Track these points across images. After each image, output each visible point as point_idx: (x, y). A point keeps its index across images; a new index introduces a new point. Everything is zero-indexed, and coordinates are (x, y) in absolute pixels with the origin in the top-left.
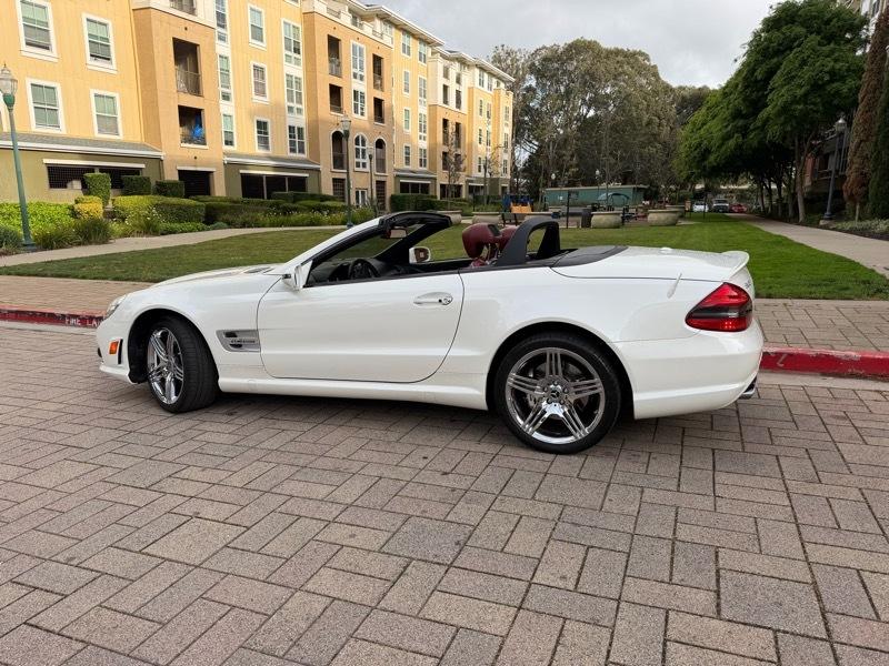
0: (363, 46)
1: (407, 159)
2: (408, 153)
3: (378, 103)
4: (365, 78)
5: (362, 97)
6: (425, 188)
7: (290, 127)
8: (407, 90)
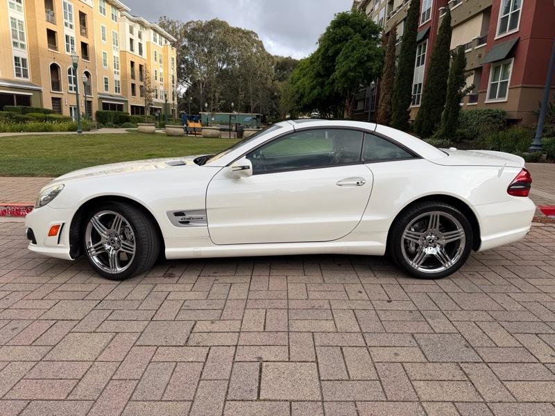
0: (71, 4)
1: (106, 87)
2: (106, 83)
3: (84, 46)
4: (74, 27)
5: (72, 41)
6: (120, 107)
7: (15, 58)
8: (104, 39)
